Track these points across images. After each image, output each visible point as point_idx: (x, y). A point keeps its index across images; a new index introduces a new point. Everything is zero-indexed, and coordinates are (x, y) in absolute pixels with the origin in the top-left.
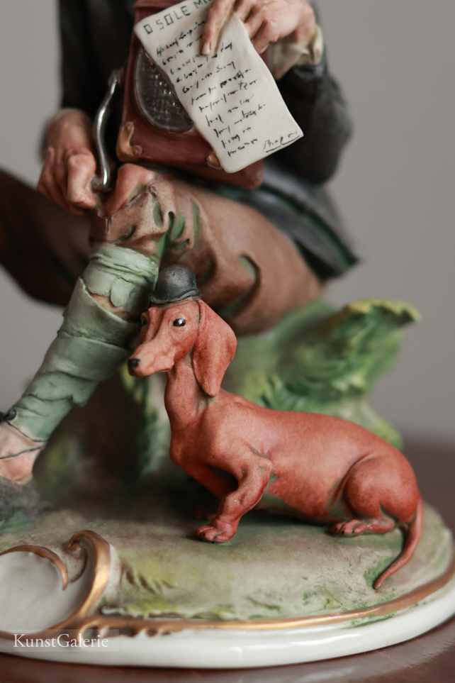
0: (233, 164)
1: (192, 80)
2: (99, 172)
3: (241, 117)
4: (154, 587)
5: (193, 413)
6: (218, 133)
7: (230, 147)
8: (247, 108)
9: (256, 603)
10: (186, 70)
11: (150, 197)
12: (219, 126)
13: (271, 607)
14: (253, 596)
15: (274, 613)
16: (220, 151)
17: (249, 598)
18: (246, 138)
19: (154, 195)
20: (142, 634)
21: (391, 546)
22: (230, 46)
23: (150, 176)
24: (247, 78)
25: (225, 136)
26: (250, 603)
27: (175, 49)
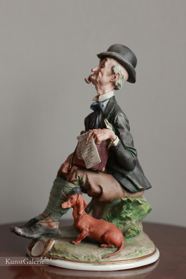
0: (88, 167)
1: (84, 149)
2: (69, 166)
3: (90, 157)
4: (56, 250)
5: (77, 217)
6: (86, 160)
7: (88, 163)
8: (91, 155)
9: (73, 256)
10: (83, 147)
11: (75, 172)
12: (87, 159)
13: (76, 258)
14: (73, 255)
15: (76, 259)
16: (86, 164)
17: (72, 255)
18: (91, 162)
19: (76, 172)
20: (51, 259)
21: (112, 251)
22: (90, 142)
23: (76, 168)
24: (92, 150)
25: (87, 161)
26: (72, 256)
27: (82, 142)
